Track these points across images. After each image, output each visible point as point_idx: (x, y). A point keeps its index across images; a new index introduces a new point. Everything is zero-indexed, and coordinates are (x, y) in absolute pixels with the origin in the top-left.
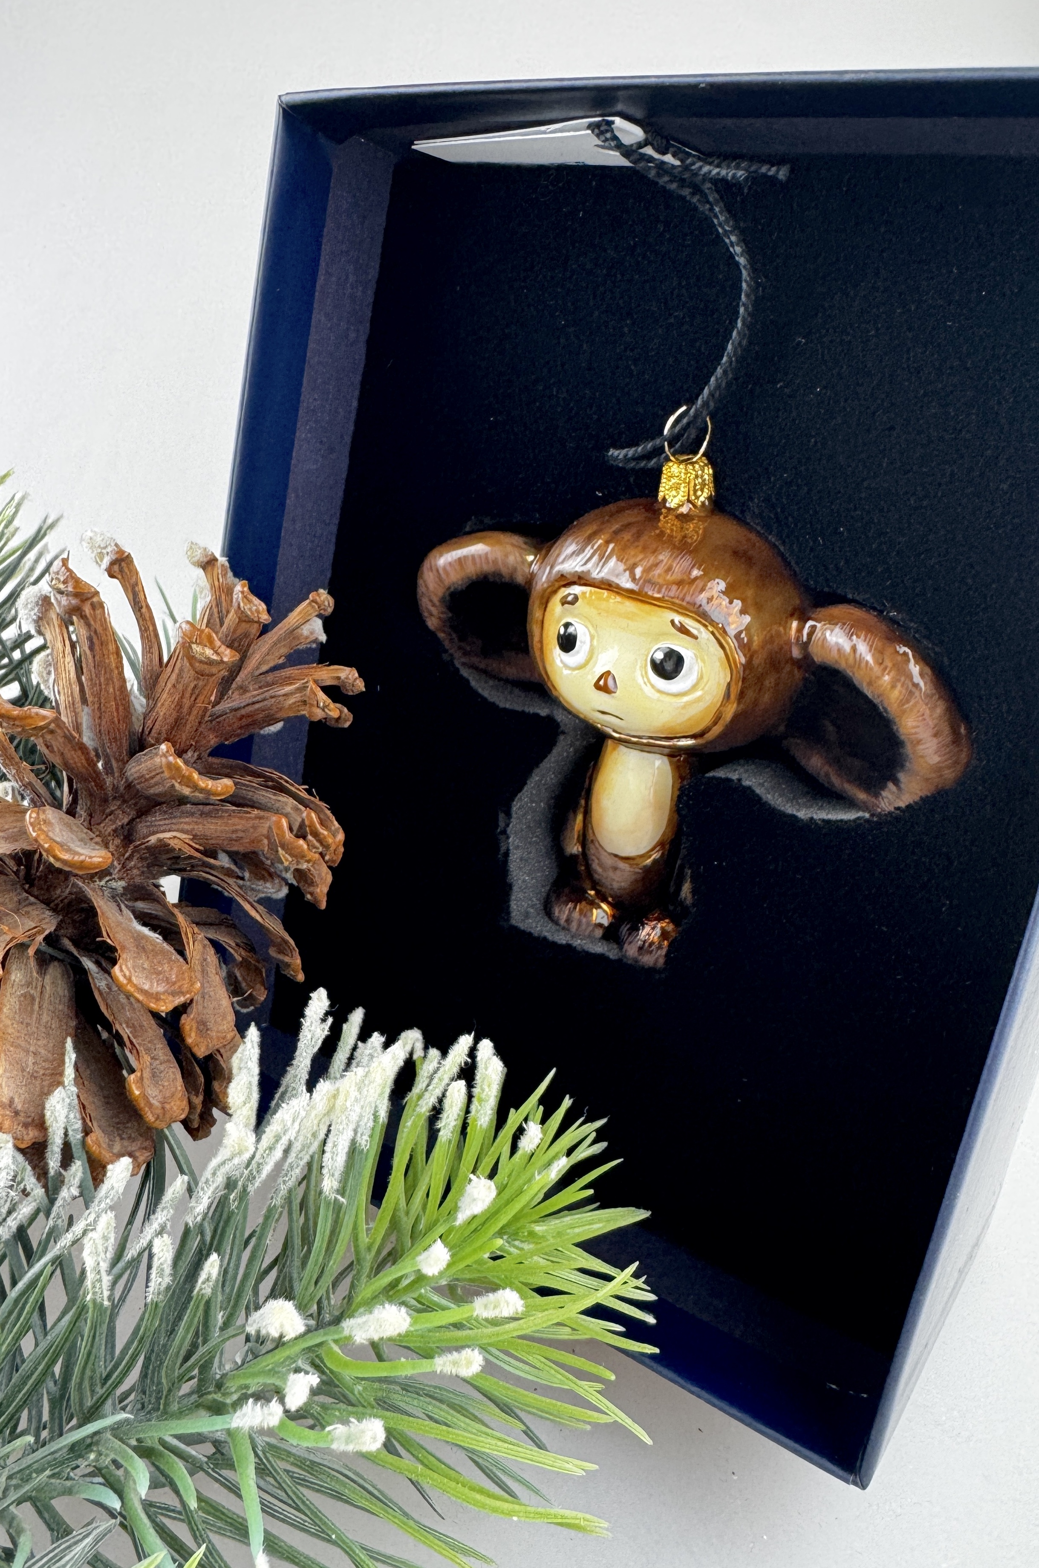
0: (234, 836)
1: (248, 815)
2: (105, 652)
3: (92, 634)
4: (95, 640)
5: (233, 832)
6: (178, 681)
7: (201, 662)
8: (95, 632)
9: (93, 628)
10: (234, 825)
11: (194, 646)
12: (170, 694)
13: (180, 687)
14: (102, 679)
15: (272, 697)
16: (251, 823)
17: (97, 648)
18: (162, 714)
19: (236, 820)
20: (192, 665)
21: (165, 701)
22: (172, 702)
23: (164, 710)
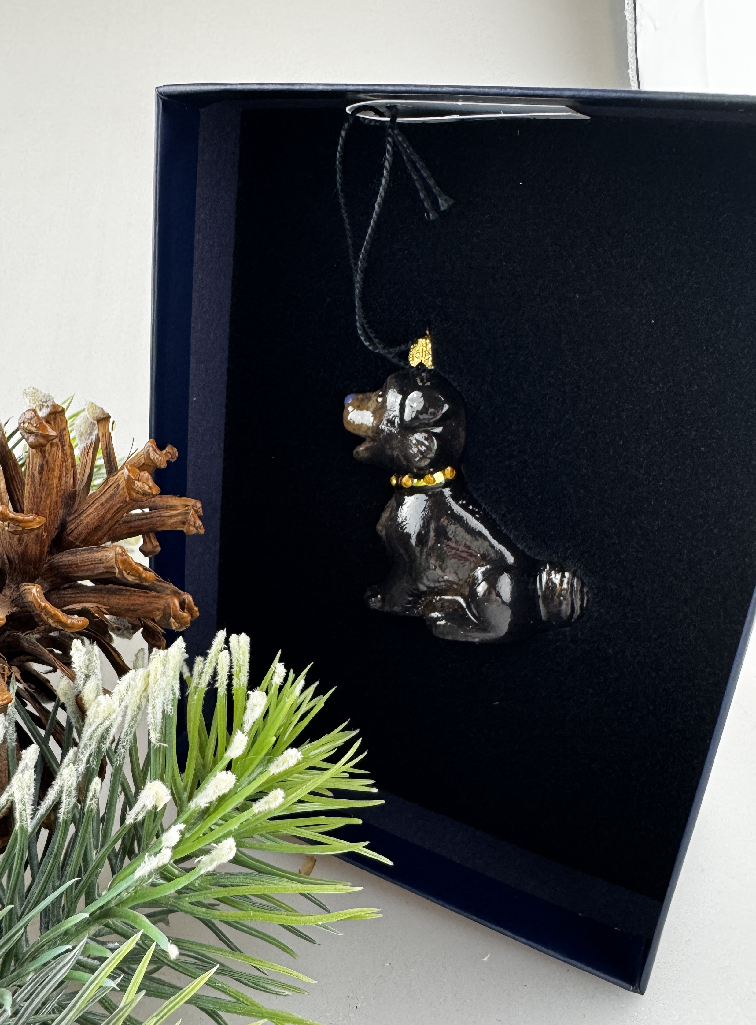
0: (132, 608)
1: (147, 595)
3: (44, 463)
4: (45, 467)
5: (133, 605)
6: (106, 502)
7: (138, 493)
8: (47, 462)
9: (46, 459)
10: (133, 601)
11: (136, 482)
12: (97, 509)
13: (107, 506)
14: (44, 493)
15: (158, 517)
16: (147, 600)
17: (45, 472)
18: (85, 522)
19: (135, 597)
20: (129, 494)
21: (91, 513)
22: (98, 515)
23: (88, 519)
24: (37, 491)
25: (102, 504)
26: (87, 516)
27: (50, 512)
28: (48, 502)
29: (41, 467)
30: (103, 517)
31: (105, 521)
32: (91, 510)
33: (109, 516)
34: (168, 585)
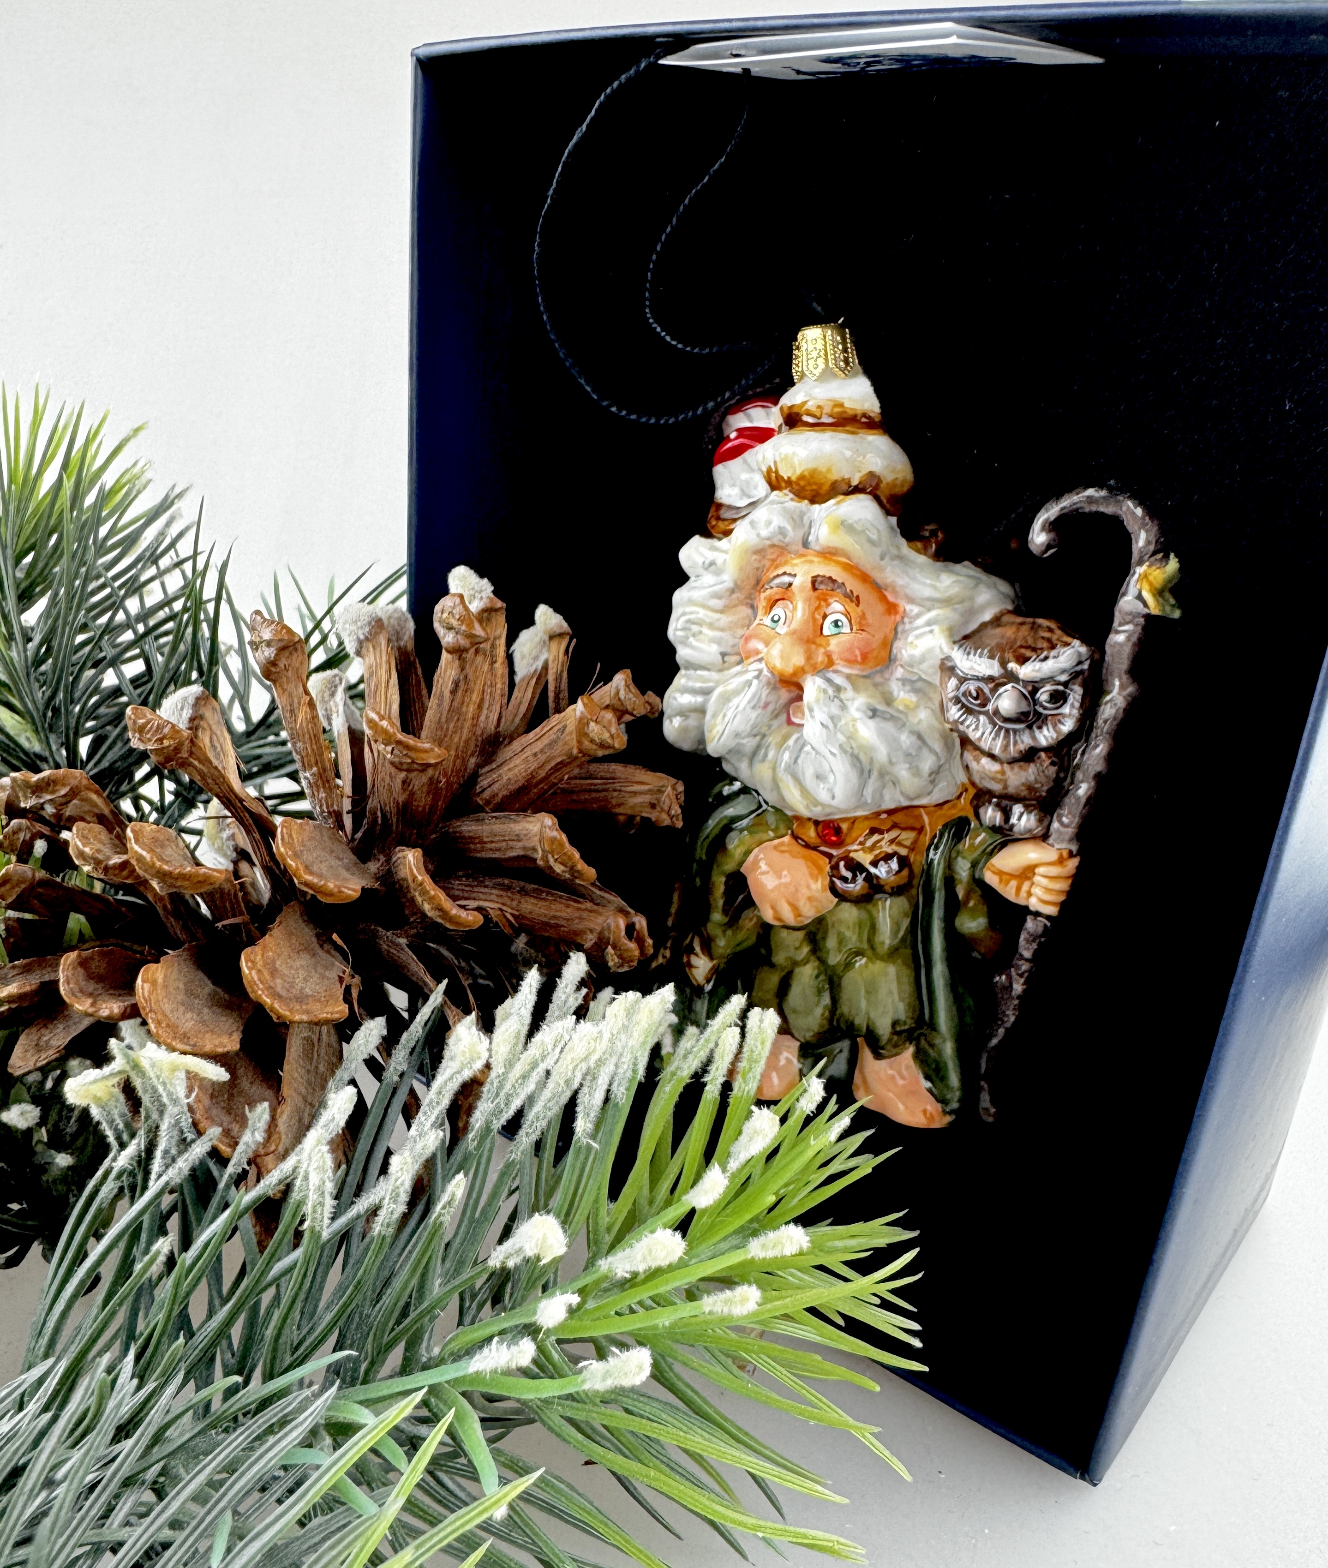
1: (576, 905)
2: (467, 700)
3: (462, 678)
4: (462, 684)
5: (554, 917)
6: (542, 751)
7: (592, 741)
8: (466, 677)
9: (464, 672)
10: (556, 911)
11: (592, 724)
12: (526, 760)
13: (542, 758)
14: (452, 725)
15: (615, 790)
16: (576, 914)
17: (460, 694)
18: (505, 778)
19: (560, 906)
20: (579, 742)
21: (516, 766)
22: (526, 770)
23: (510, 775)
24: (443, 720)
25: (535, 755)
26: (510, 770)
27: (457, 756)
28: (456, 740)
29: (456, 684)
30: (533, 775)
32: (517, 761)
33: (542, 773)
34: (613, 899)
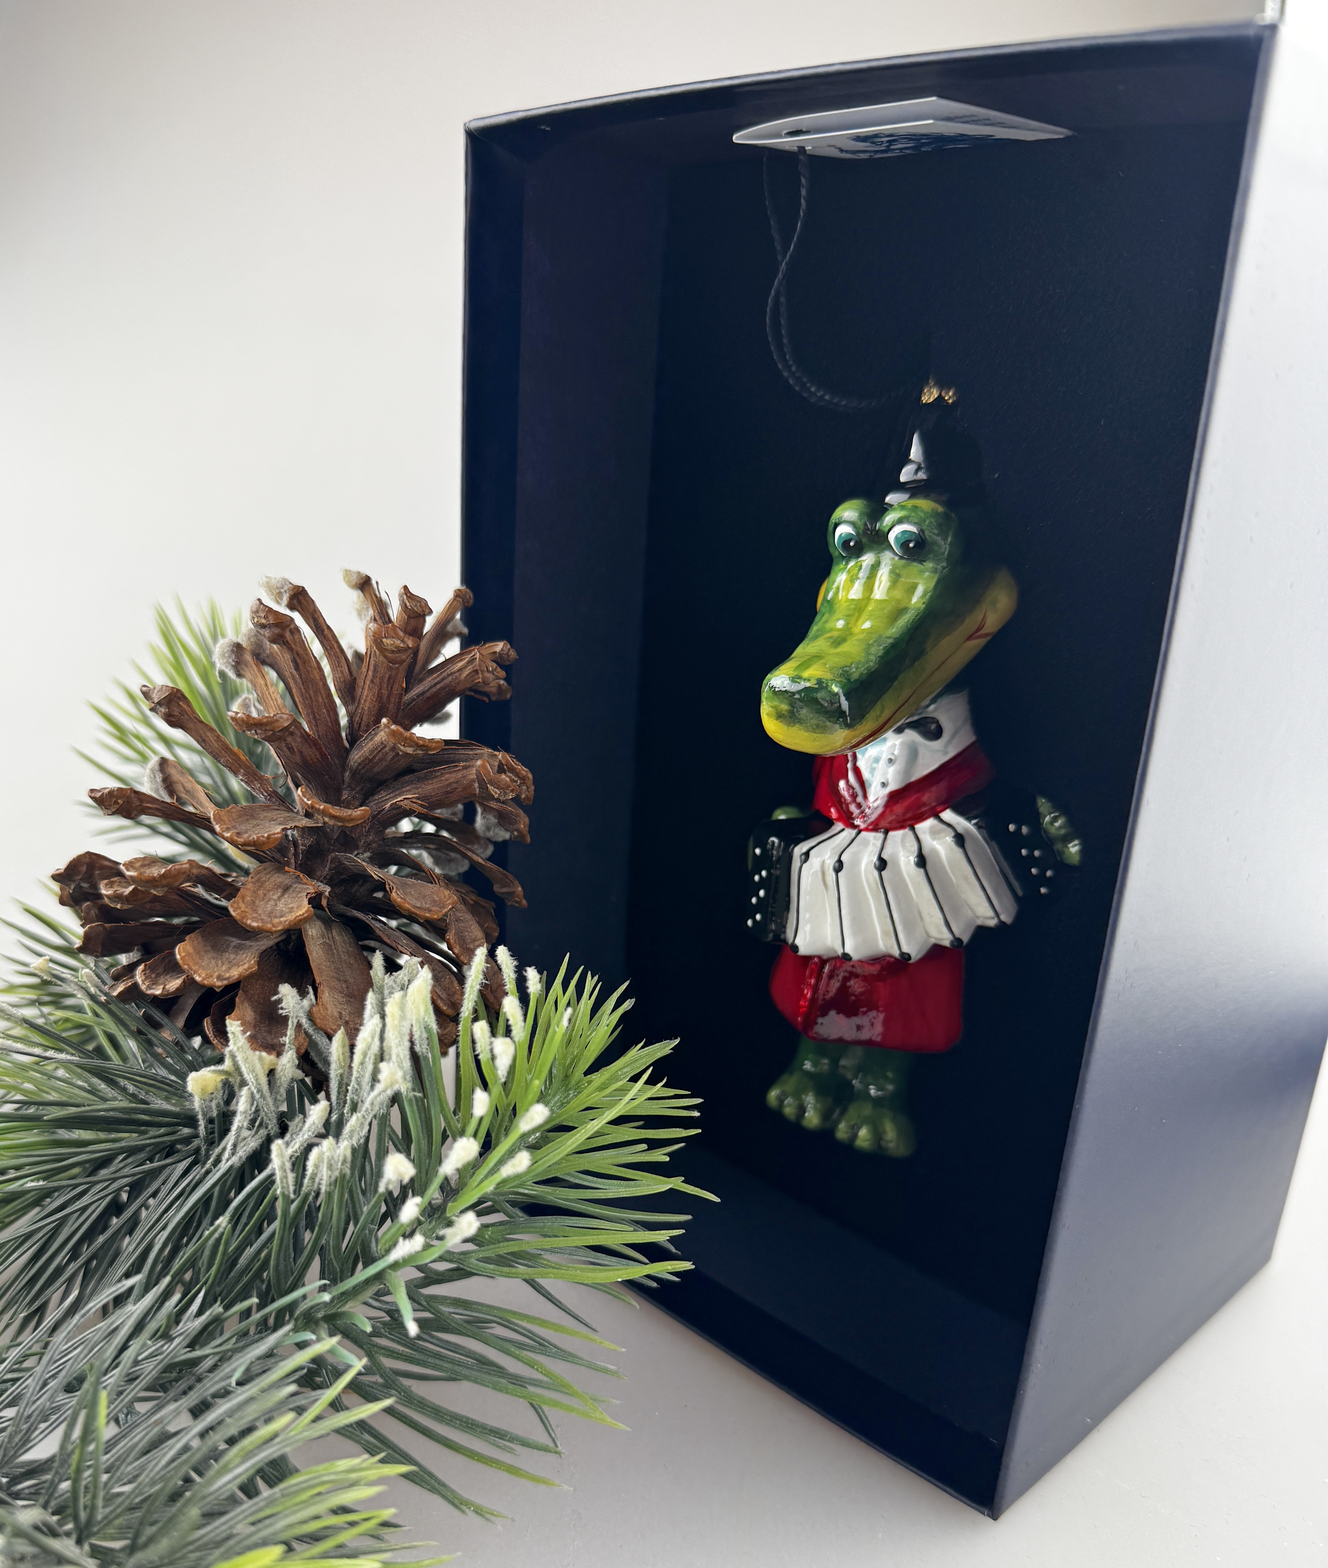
1: (456, 769)
2: (310, 672)
3: (295, 656)
4: (298, 660)
5: (448, 785)
6: (374, 676)
7: (393, 652)
8: (297, 654)
9: (294, 651)
10: (447, 780)
11: (384, 640)
12: (370, 689)
13: (377, 681)
15: (449, 675)
16: (460, 775)
17: (301, 667)
18: (366, 708)
19: (447, 776)
20: (385, 657)
21: (367, 696)
22: (373, 695)
23: (367, 704)
24: (303, 691)
25: (372, 681)
26: (365, 701)
27: (328, 711)
28: (320, 700)
29: (294, 661)
30: (380, 696)
31: (385, 699)
32: (366, 692)
33: (385, 692)
34: (482, 751)
